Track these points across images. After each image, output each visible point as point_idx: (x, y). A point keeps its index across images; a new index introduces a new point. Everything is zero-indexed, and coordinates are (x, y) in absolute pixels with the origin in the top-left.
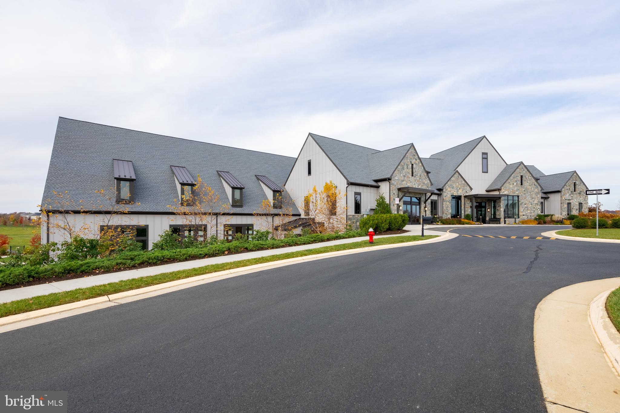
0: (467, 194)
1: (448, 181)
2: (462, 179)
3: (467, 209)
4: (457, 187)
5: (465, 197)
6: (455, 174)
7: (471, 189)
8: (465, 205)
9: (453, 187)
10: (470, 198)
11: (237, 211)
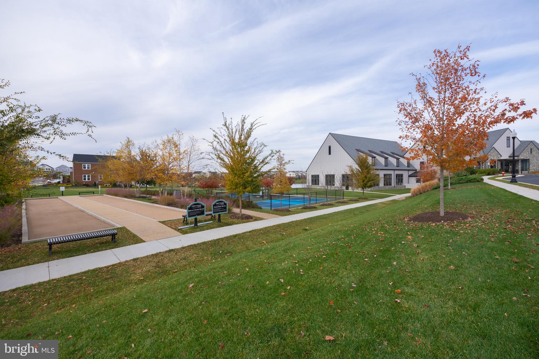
0: (499, 159)
1: (489, 152)
2: (496, 151)
3: (498, 167)
4: (493, 155)
5: (498, 160)
6: (492, 148)
7: (501, 156)
8: (498, 164)
9: (491, 156)
10: (501, 161)
11: (398, 168)
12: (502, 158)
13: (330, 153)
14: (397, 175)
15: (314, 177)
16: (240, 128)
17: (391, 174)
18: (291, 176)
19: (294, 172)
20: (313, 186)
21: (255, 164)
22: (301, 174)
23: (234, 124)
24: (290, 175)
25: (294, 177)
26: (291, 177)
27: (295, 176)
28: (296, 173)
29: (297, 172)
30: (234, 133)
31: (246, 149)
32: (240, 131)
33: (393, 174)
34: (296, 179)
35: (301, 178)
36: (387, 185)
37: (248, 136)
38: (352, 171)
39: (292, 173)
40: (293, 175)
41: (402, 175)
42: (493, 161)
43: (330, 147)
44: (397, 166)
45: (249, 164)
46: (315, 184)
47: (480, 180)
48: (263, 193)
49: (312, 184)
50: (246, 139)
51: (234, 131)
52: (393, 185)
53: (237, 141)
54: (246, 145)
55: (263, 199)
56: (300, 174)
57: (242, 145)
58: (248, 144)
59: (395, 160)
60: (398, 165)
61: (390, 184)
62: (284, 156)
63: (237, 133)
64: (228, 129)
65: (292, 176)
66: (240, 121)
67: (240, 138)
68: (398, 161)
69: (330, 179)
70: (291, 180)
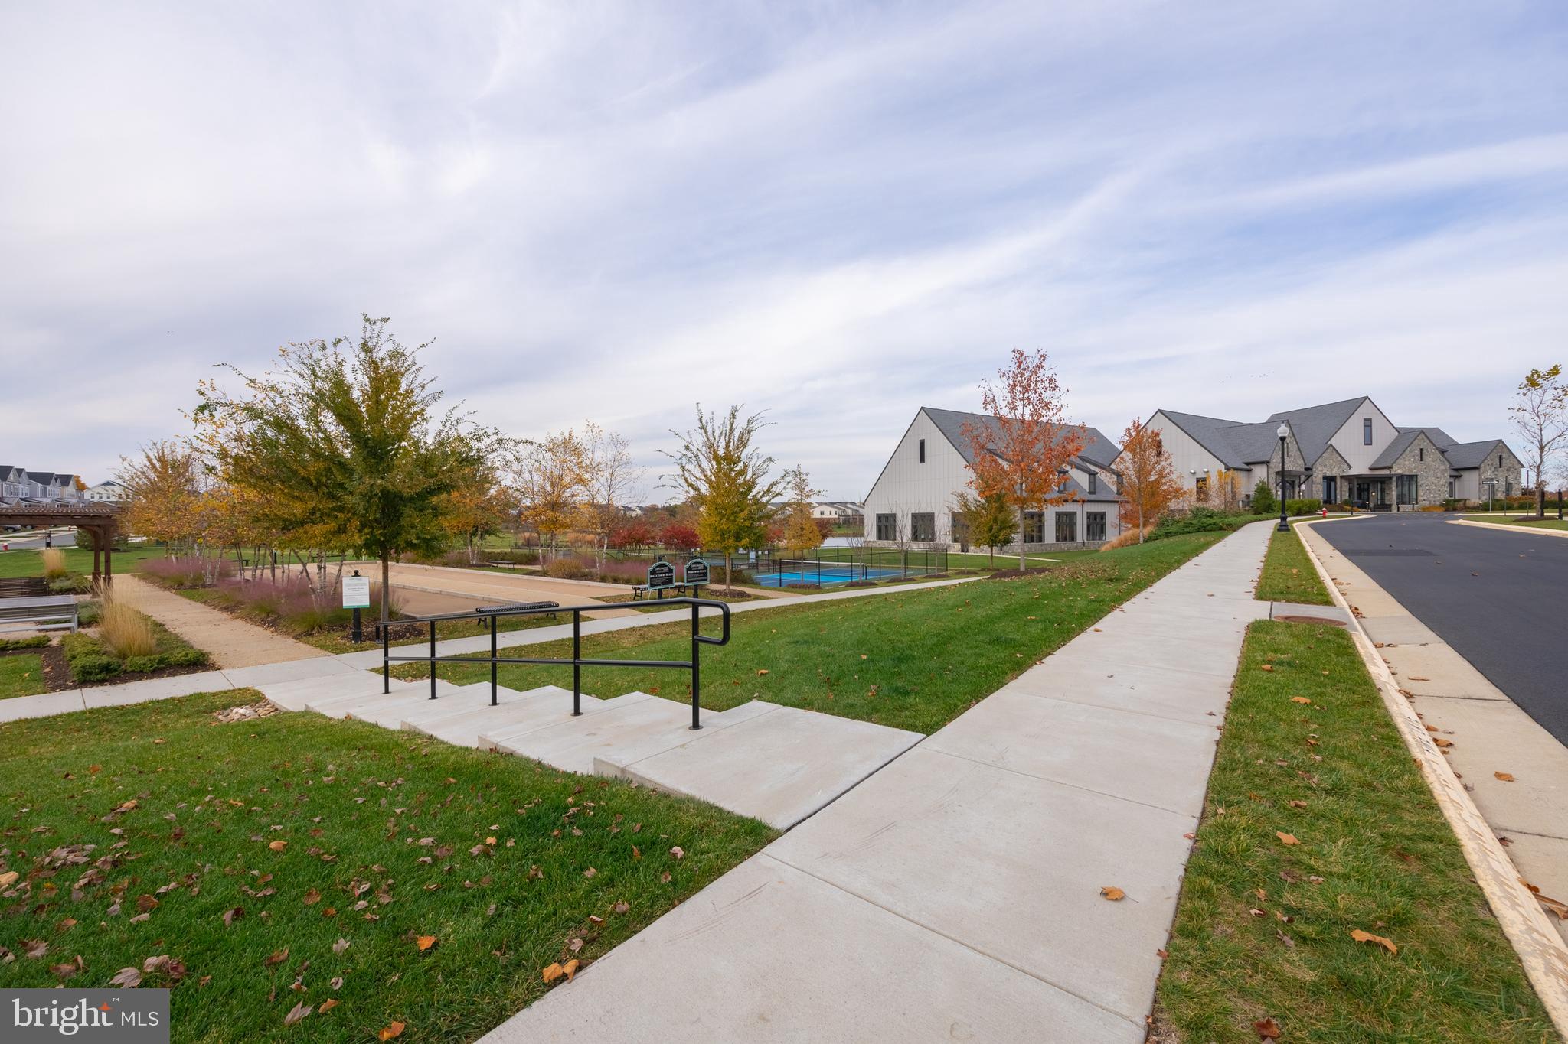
0: (1344, 474)
1: (1320, 457)
2: (1337, 455)
3: (1342, 493)
4: (1331, 465)
5: (1342, 477)
6: (1328, 448)
7: (1350, 467)
8: (1341, 487)
9: (1325, 466)
10: (1349, 479)
11: (1093, 497)
12: (1352, 472)
13: (922, 460)
14: (1089, 515)
15: (883, 519)
16: (728, 429)
17: (1075, 513)
18: (824, 516)
19: (832, 504)
20: (880, 542)
21: (755, 496)
22: (854, 510)
23: (718, 423)
24: (822, 513)
25: (834, 519)
26: (822, 520)
27: (836, 516)
28: (840, 509)
29: (844, 504)
30: (717, 438)
31: (738, 468)
32: (728, 434)
33: (1081, 512)
34: (839, 526)
35: (851, 523)
36: (1065, 540)
37: (743, 443)
38: (965, 505)
39: (827, 509)
40: (830, 514)
41: (1103, 515)
42: (1330, 480)
43: (922, 444)
44: (1090, 493)
45: (745, 494)
46: (887, 539)
47: (1225, 527)
48: (757, 557)
49: (879, 537)
50: (738, 448)
51: (717, 434)
52: (1079, 539)
53: (721, 452)
54: (740, 461)
55: (757, 572)
56: (850, 512)
57: (730, 459)
58: (742, 459)
59: (1086, 476)
60: (1092, 490)
61: (1073, 538)
62: (808, 477)
63: (723, 437)
64: (706, 432)
65: (826, 516)
66: (728, 417)
67: (727, 447)
68: (1092, 480)
69: (923, 524)
70: (825, 528)
